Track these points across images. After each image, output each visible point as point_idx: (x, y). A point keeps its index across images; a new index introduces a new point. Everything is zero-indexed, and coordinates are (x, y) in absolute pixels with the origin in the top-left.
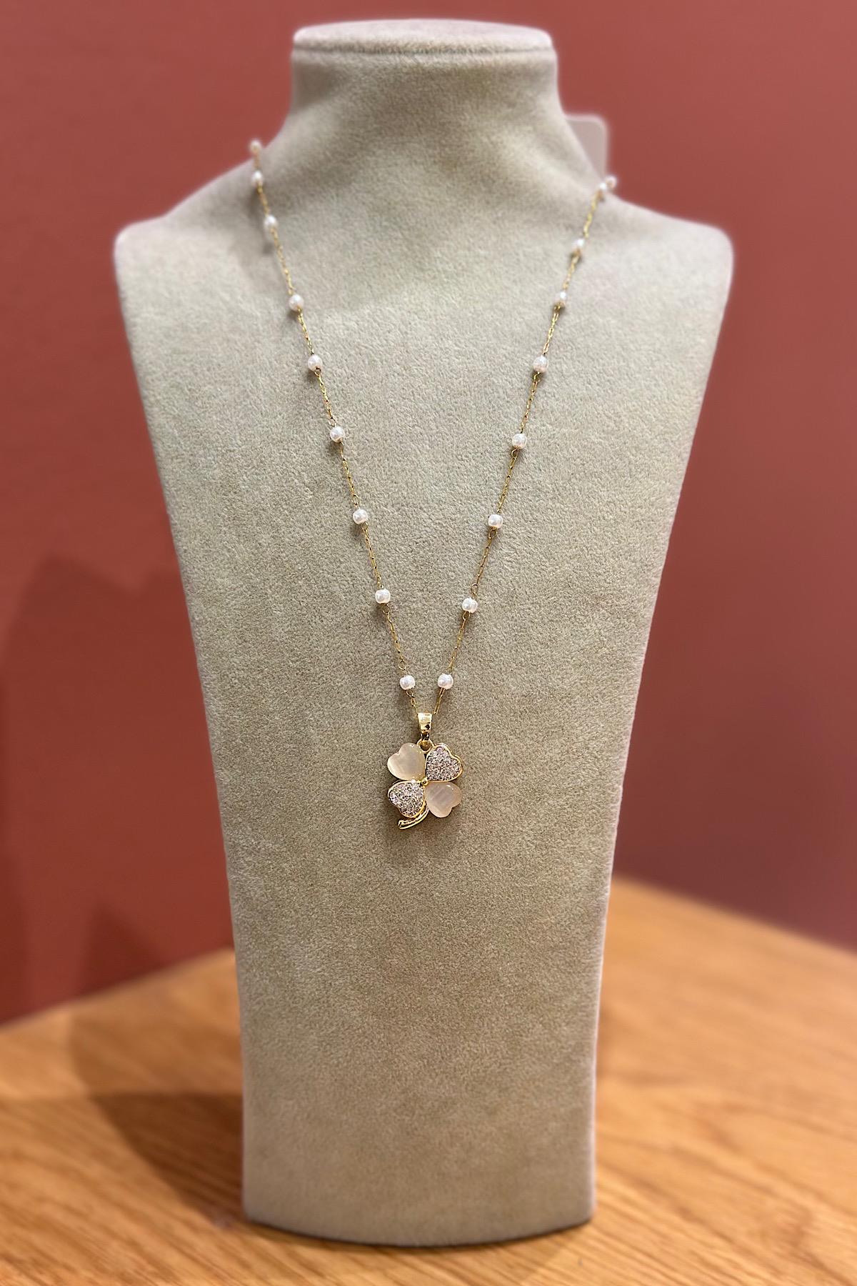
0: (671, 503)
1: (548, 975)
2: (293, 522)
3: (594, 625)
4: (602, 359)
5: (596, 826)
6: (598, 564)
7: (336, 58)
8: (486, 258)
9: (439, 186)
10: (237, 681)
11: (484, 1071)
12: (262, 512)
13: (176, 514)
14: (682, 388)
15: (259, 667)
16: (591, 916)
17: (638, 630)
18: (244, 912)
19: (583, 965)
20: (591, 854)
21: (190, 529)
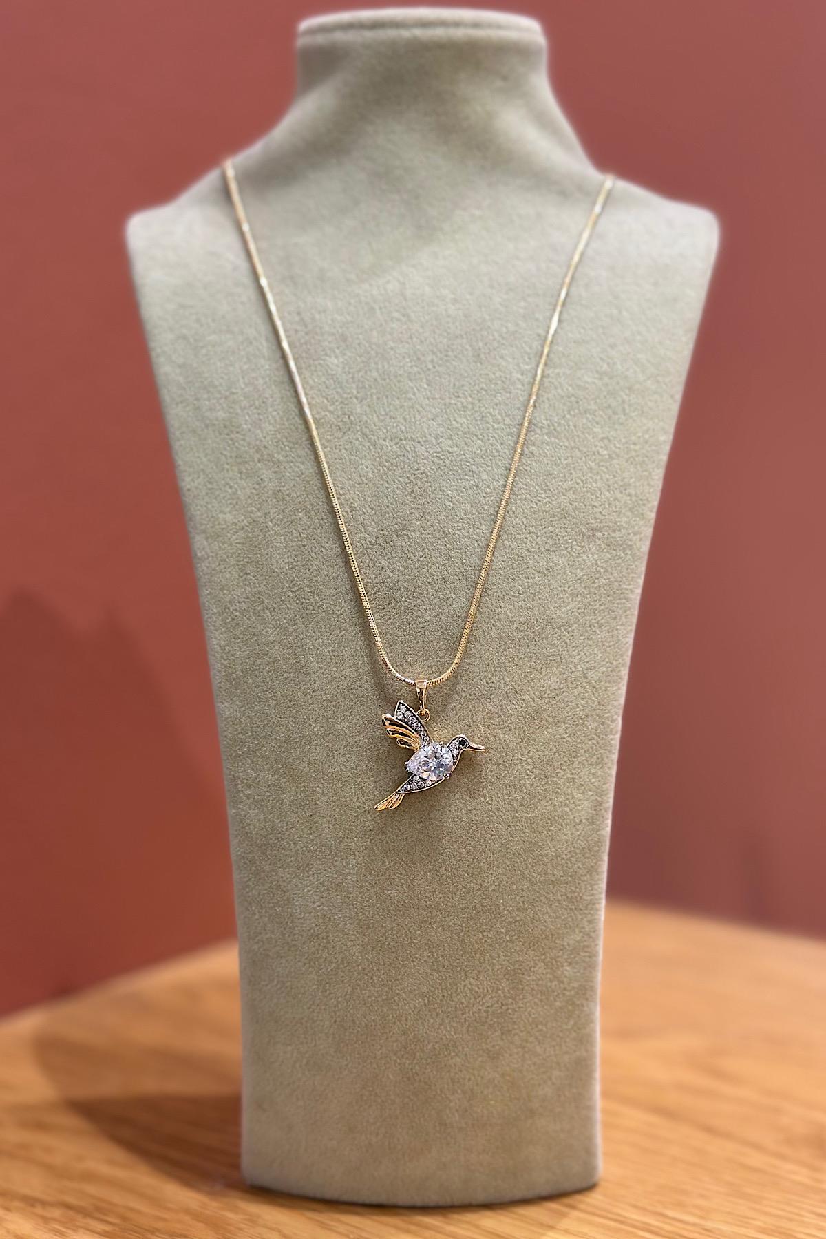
0: (665, 441)
1: (549, 911)
2: (293, 458)
3: (590, 556)
5: (595, 757)
6: (594, 497)
8: (480, 217)
10: (237, 614)
11: (485, 1011)
12: (263, 449)
15: (259, 598)
17: (634, 562)
18: (244, 847)
19: (586, 902)
20: (591, 785)
21: (194, 468)
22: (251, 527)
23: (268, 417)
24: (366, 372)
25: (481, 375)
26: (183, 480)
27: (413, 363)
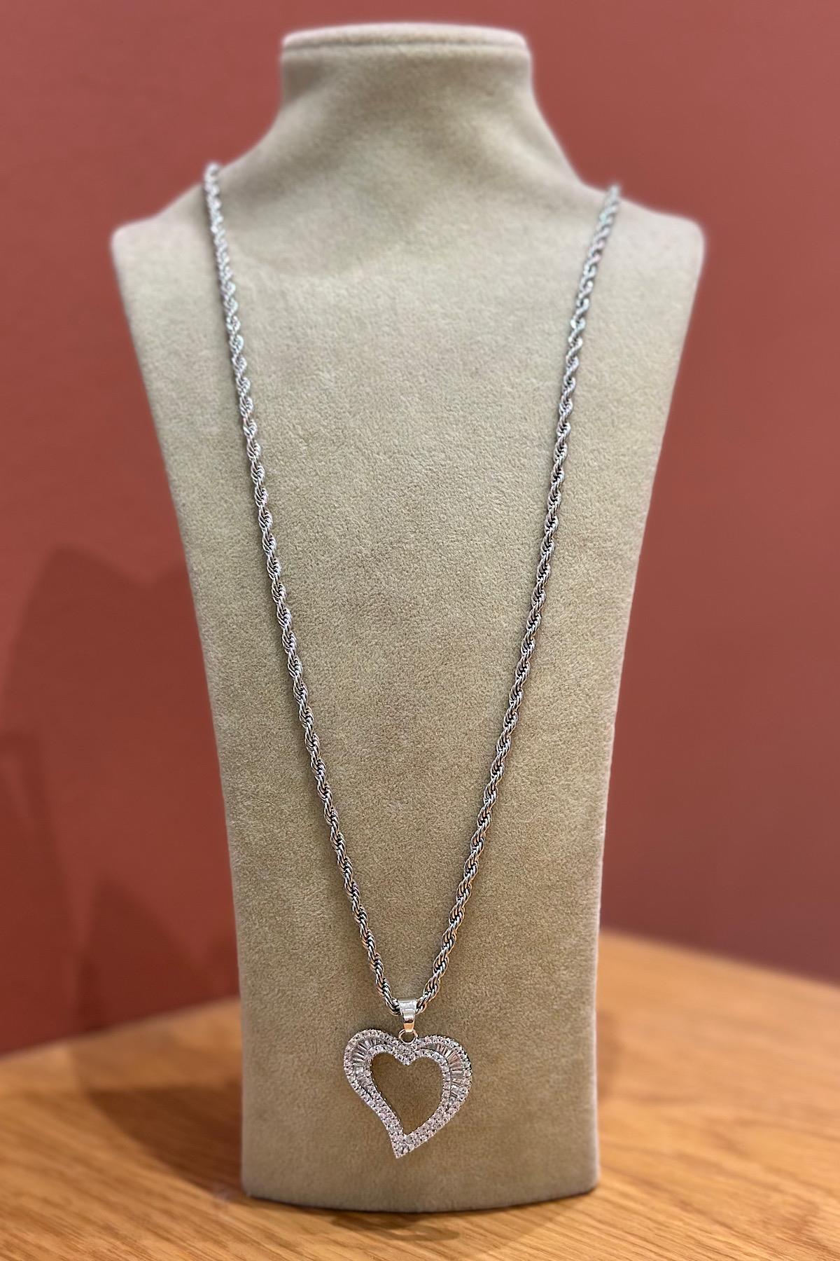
0: (653, 453)
2: (288, 472)
3: (582, 566)
5: (589, 764)
8: (468, 232)
9: (422, 166)
13: (175, 471)
14: (660, 347)
17: (625, 572)
18: (244, 858)
20: (585, 792)
21: (188, 483)
22: (247, 540)
24: (358, 387)
25: (472, 389)
26: (179, 495)
27: (405, 377)
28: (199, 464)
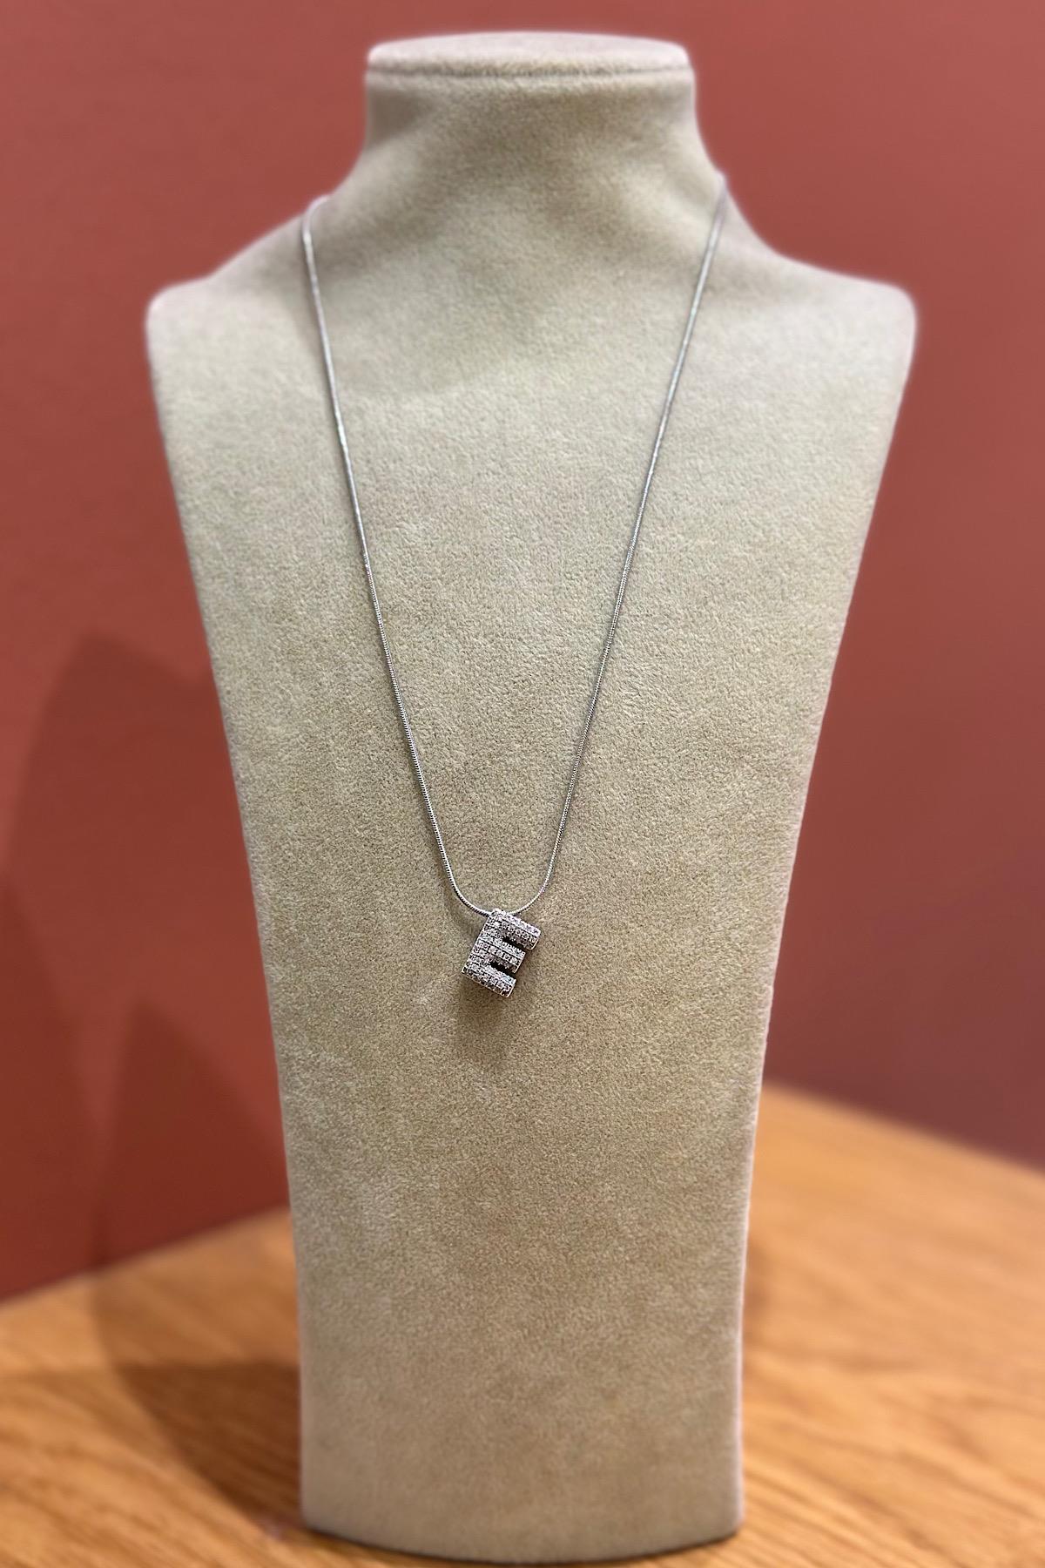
0: (835, 632)
1: (679, 1224)
3: (736, 785)
4: (748, 452)
5: (738, 1037)
6: (742, 709)
7: (420, 83)
8: (603, 327)
9: (545, 239)
10: (291, 854)
11: (600, 1344)
12: (322, 644)
13: (217, 646)
14: (848, 488)
15: (318, 836)
16: (734, 1149)
17: (792, 791)
18: (300, 1142)
19: (724, 1211)
20: (733, 1071)
21: (235, 665)
22: (307, 744)
23: (329, 602)
25: (600, 549)
26: (222, 679)
28: (248, 640)
